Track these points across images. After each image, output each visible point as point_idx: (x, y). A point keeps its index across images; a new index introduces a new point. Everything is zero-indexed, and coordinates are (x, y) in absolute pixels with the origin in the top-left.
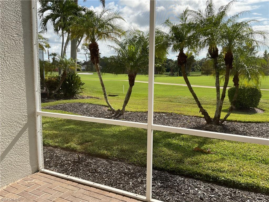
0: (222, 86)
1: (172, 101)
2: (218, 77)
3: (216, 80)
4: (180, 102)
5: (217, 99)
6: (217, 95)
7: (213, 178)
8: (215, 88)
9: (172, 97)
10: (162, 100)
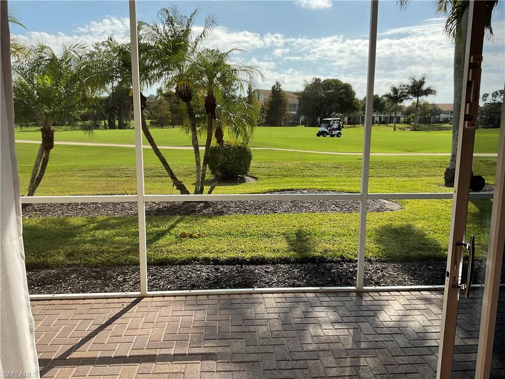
0: (203, 146)
1: (112, 175)
2: (194, 130)
3: (193, 135)
4: (128, 175)
5: (197, 164)
6: (196, 157)
7: (213, 261)
8: (193, 148)
9: (111, 168)
10: (93, 175)
